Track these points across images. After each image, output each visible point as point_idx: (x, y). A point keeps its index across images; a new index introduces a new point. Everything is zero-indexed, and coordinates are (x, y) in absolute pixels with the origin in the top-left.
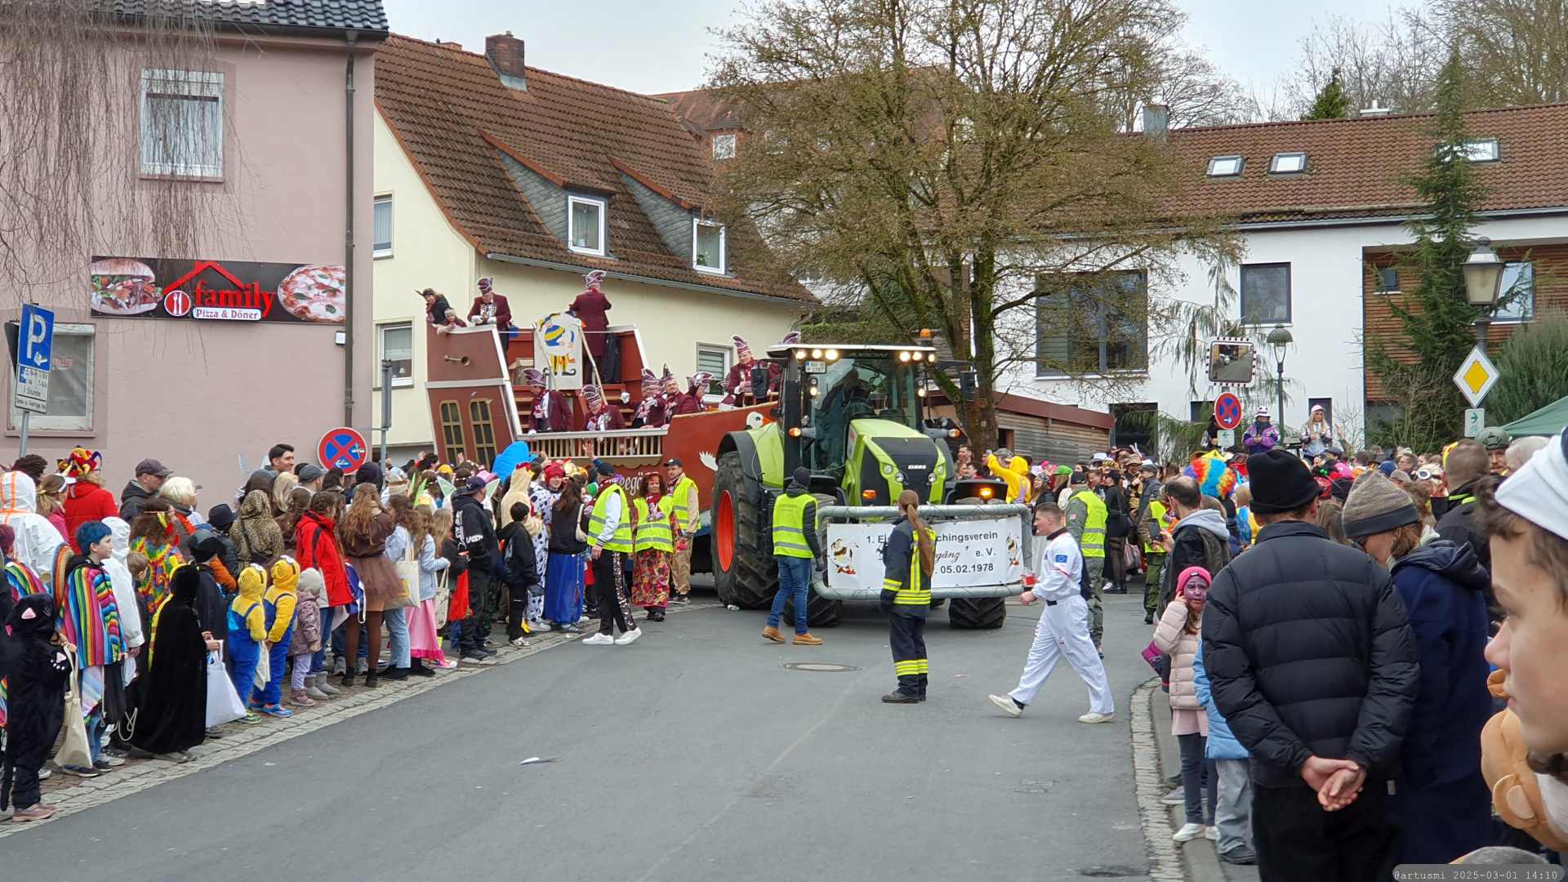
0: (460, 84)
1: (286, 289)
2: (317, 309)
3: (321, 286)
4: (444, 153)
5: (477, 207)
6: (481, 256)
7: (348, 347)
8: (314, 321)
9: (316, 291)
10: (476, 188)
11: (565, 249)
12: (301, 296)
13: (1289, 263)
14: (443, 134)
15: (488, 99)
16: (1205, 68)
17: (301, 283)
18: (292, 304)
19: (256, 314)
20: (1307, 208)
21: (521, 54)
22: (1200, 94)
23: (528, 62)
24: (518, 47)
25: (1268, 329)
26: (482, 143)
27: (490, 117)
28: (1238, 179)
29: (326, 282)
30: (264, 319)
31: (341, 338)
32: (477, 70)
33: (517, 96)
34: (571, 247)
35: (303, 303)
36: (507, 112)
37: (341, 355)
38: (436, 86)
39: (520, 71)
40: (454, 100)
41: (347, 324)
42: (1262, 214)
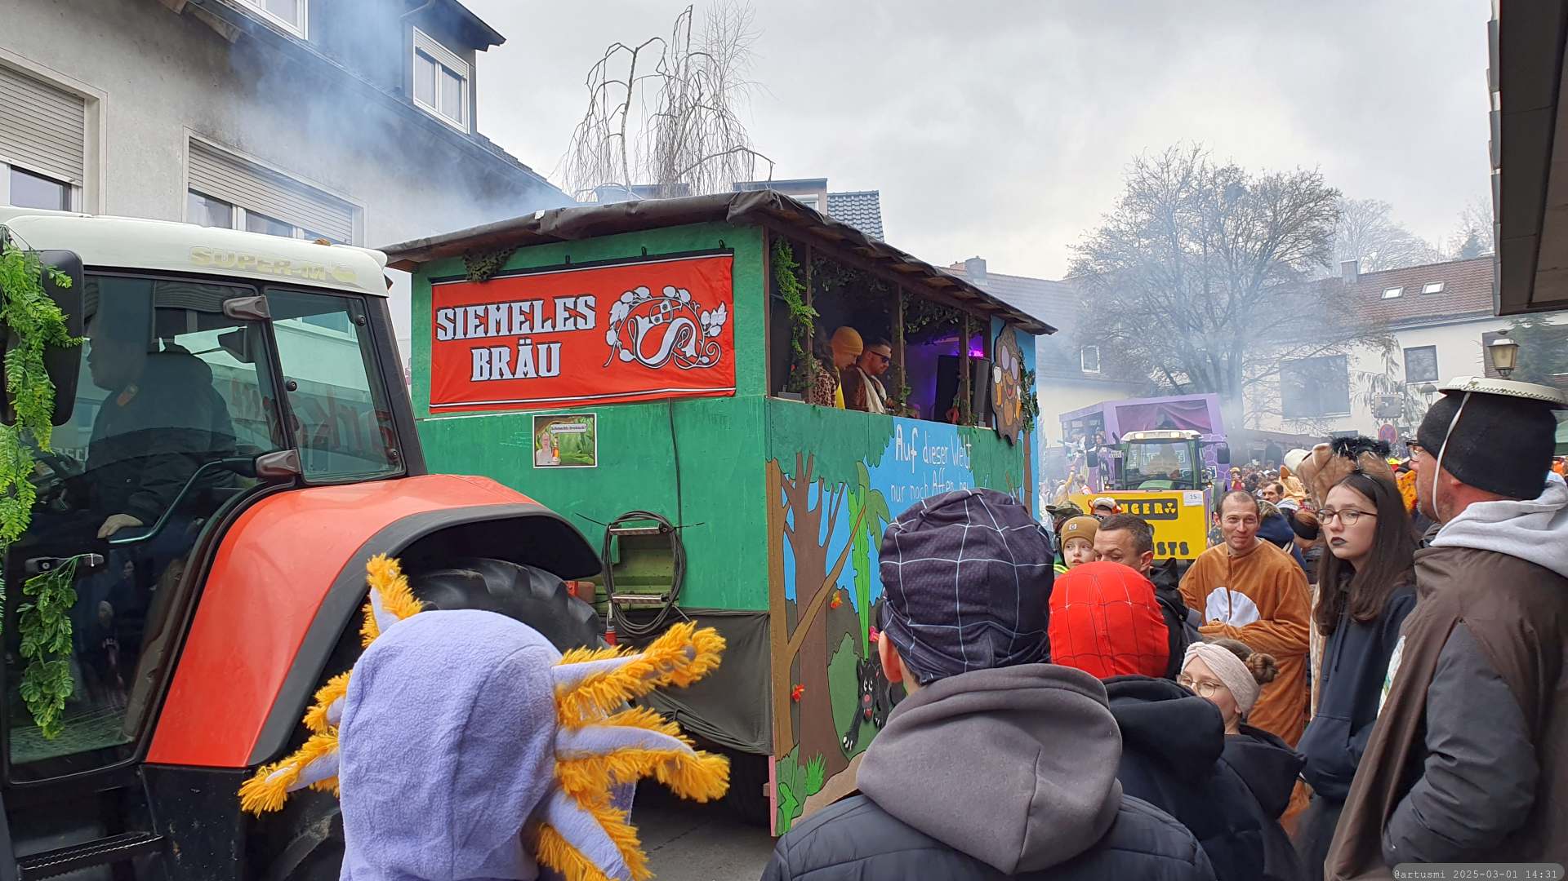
13: (1434, 346)
20: (1443, 314)
24: (983, 263)
25: (1421, 385)
28: (1401, 300)
39: (983, 275)
42: (1415, 318)
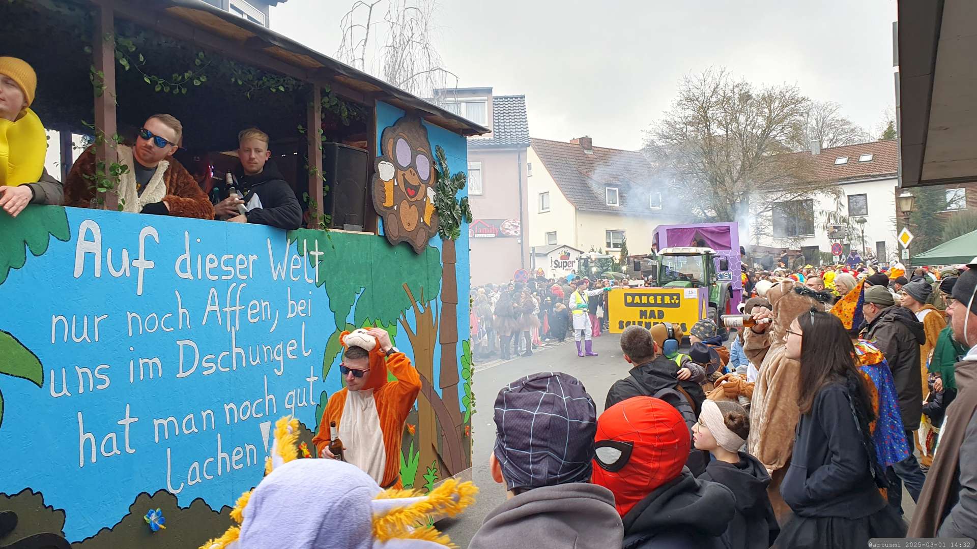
0: (571, 154)
1: (502, 227)
2: (512, 233)
3: (512, 225)
4: (565, 177)
5: (576, 193)
6: (576, 209)
7: (522, 243)
8: (512, 236)
9: (511, 227)
10: (575, 187)
11: (605, 205)
12: (507, 229)
13: (866, 194)
14: (565, 171)
15: (580, 158)
16: (849, 123)
17: (507, 225)
18: (504, 231)
19: (493, 235)
20: (872, 174)
21: (591, 142)
22: (848, 132)
23: (593, 145)
24: (589, 140)
25: (858, 218)
26: (577, 172)
27: (581, 164)
28: (847, 165)
29: (514, 224)
30: (495, 237)
31: (519, 241)
32: (576, 149)
33: (589, 156)
34: (607, 204)
35: (508, 231)
36: (586, 162)
37: (520, 246)
38: (563, 156)
39: (590, 148)
40: (569, 159)
41: (521, 236)
42: (855, 177)
